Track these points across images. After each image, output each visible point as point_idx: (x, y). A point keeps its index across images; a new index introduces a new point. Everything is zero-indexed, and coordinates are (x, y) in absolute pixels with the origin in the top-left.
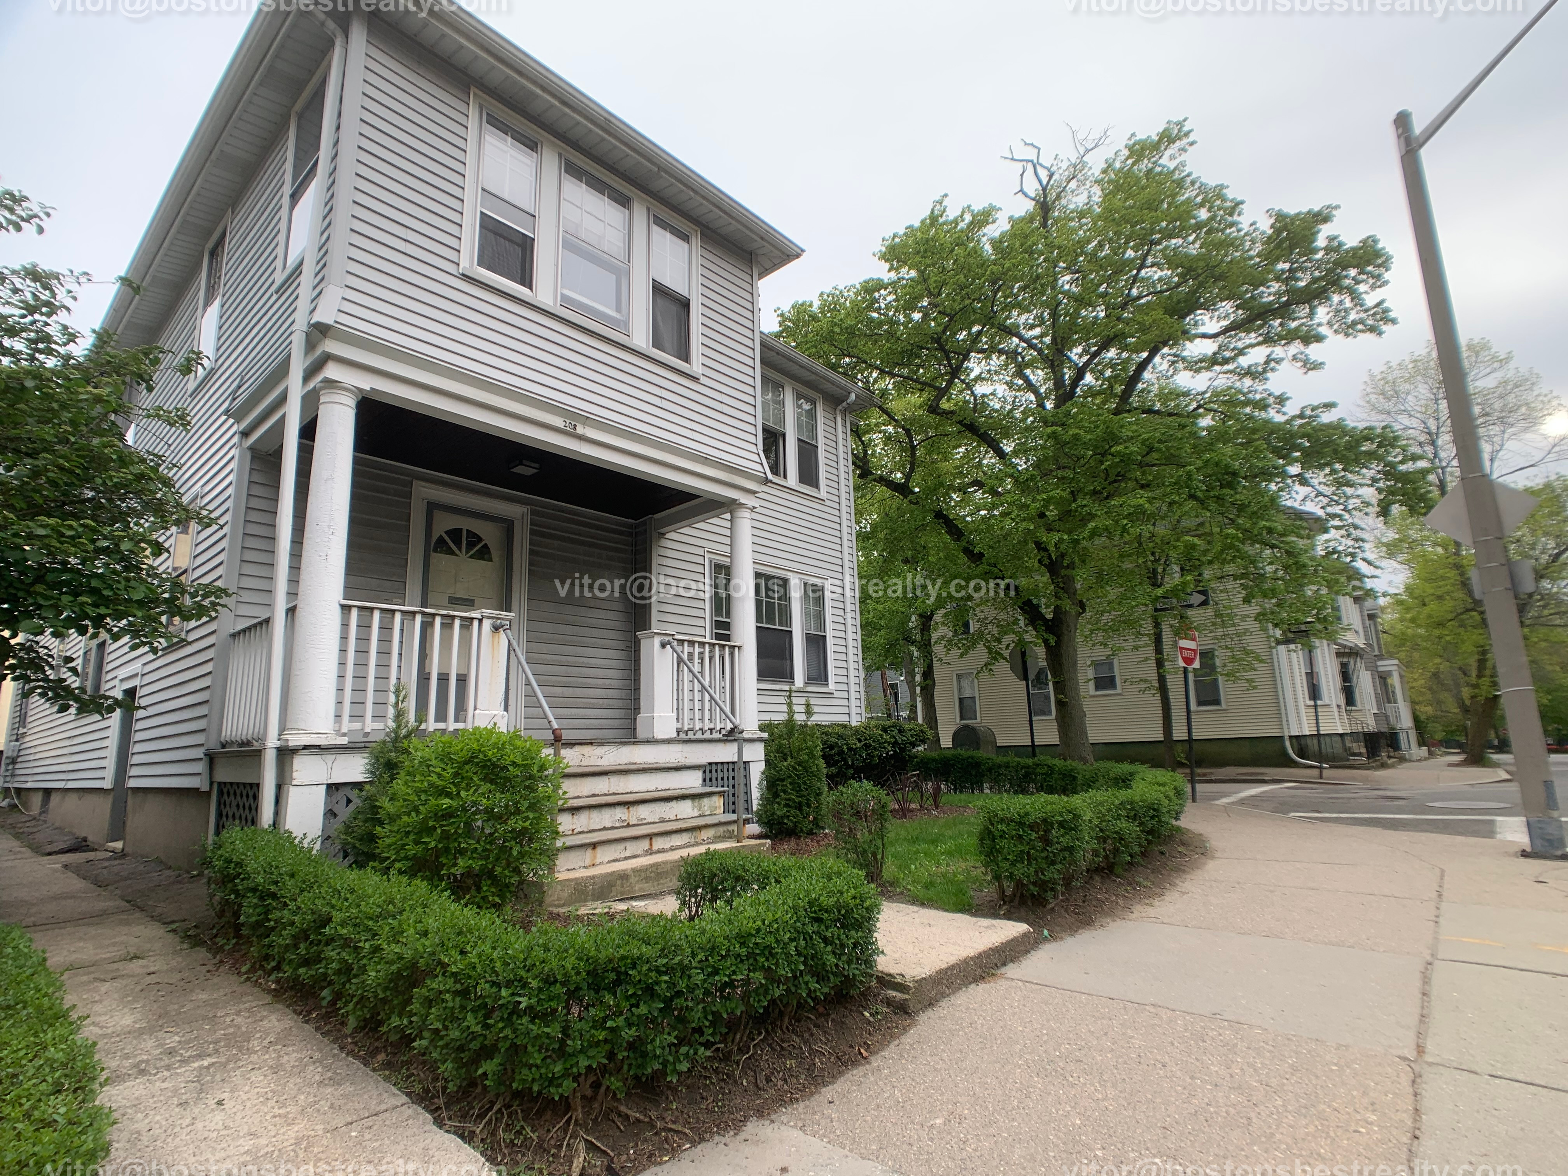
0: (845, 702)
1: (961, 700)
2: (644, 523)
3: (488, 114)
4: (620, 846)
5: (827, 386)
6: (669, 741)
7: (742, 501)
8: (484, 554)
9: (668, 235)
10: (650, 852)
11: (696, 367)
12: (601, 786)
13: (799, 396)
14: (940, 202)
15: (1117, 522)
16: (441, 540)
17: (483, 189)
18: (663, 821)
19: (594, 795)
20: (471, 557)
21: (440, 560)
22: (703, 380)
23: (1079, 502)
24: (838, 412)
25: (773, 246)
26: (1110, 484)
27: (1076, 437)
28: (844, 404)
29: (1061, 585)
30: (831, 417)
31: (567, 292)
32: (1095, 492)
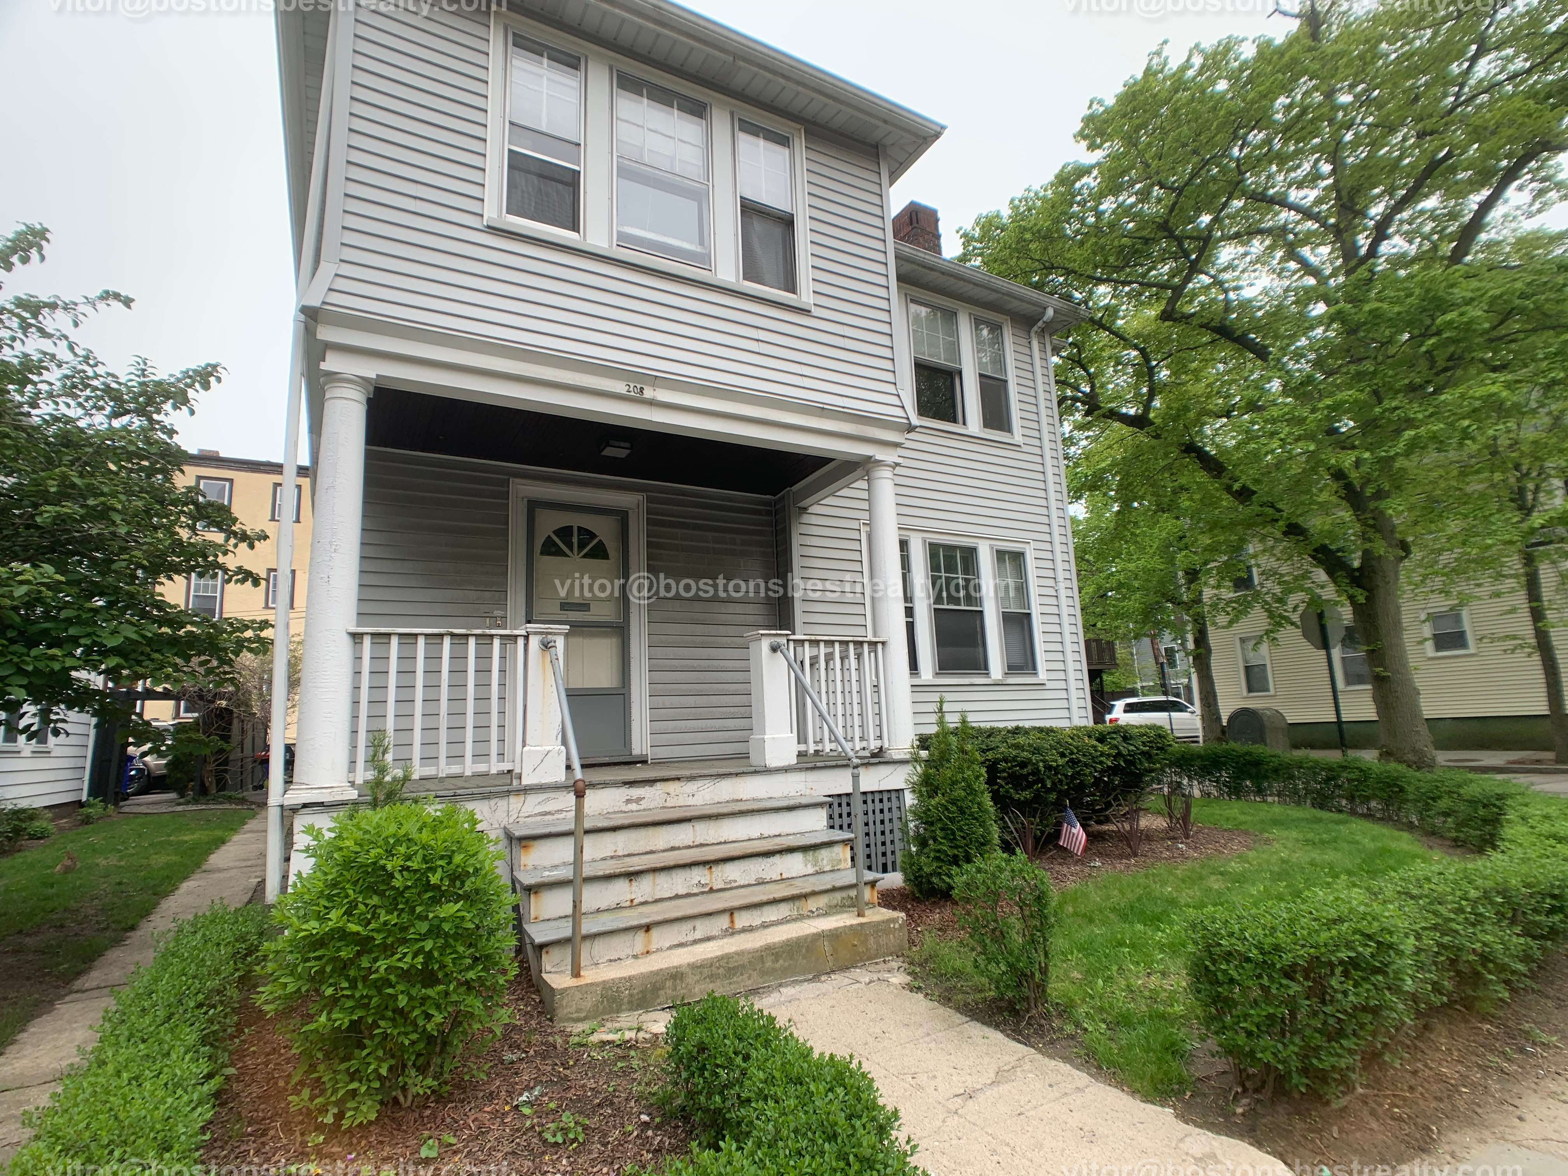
0: (1063, 694)
1: (1248, 669)
2: (783, 497)
3: (514, 34)
4: (687, 926)
5: (1015, 304)
6: (786, 770)
7: (879, 457)
8: (599, 552)
9: (761, 142)
10: (731, 932)
11: (806, 296)
12: (682, 836)
13: (978, 322)
14: (1158, 53)
15: (1451, 425)
16: (548, 542)
17: (511, 123)
18: (761, 883)
19: (673, 849)
20: (584, 556)
21: (546, 563)
22: (816, 311)
23: (1386, 404)
24: (1033, 334)
25: (903, 129)
26: (1437, 374)
27: (1375, 314)
28: (1040, 324)
29: (1371, 522)
30: (1024, 342)
31: (628, 230)
32: (1412, 388)
